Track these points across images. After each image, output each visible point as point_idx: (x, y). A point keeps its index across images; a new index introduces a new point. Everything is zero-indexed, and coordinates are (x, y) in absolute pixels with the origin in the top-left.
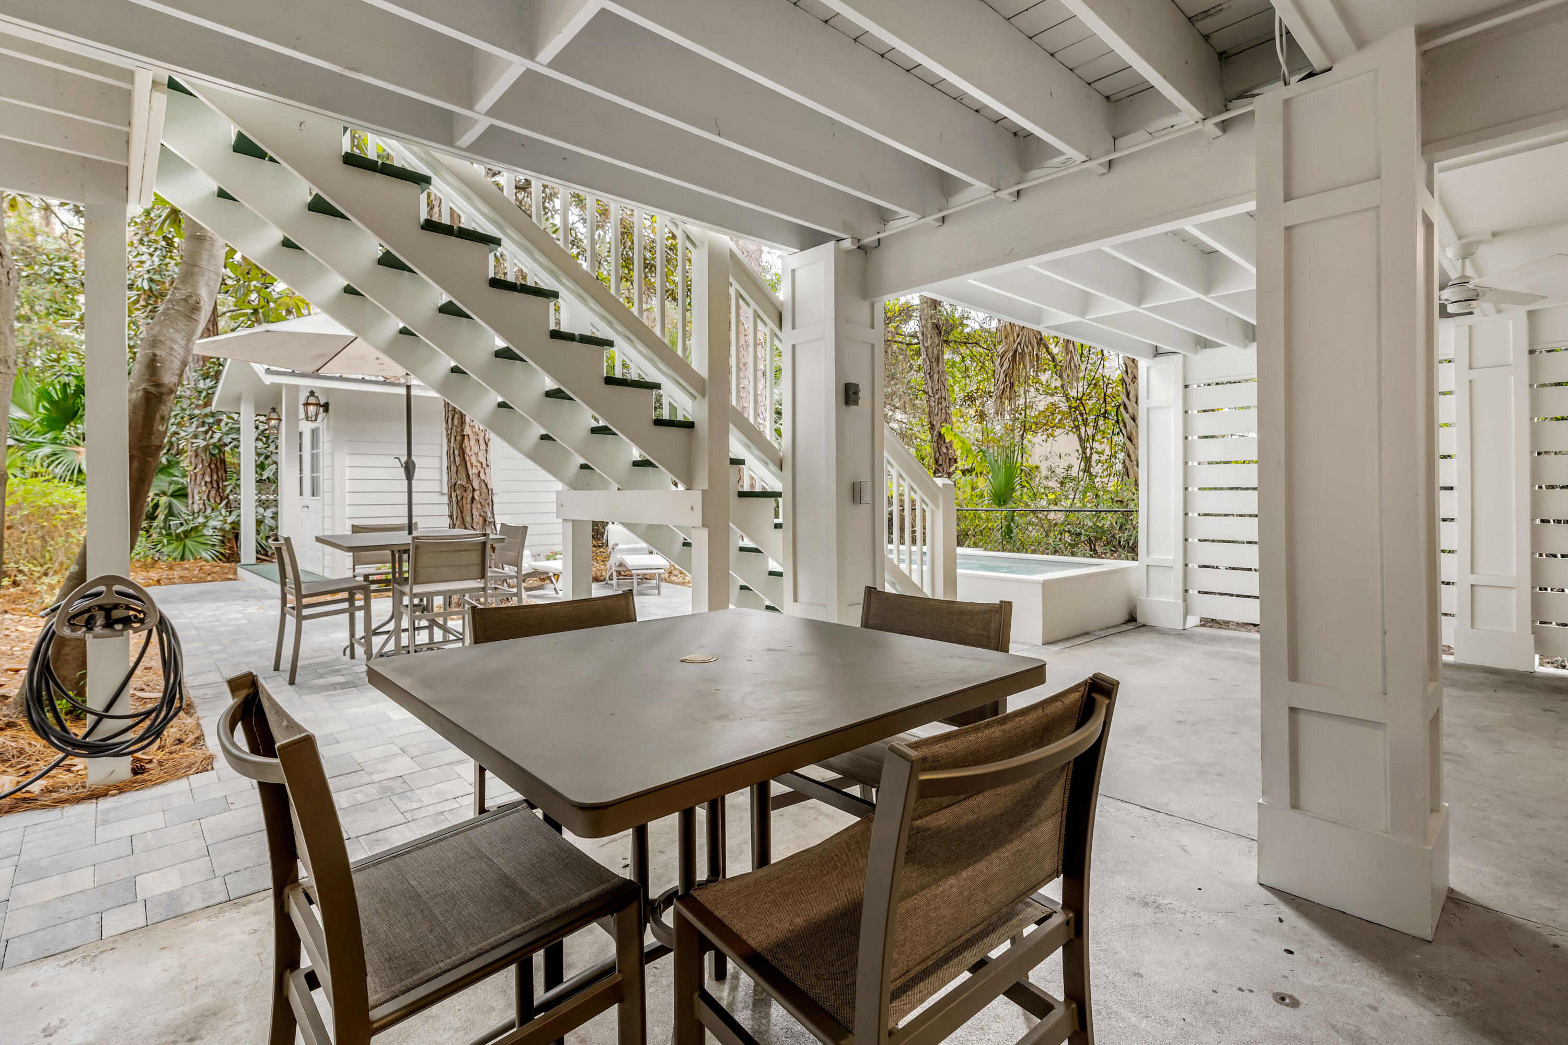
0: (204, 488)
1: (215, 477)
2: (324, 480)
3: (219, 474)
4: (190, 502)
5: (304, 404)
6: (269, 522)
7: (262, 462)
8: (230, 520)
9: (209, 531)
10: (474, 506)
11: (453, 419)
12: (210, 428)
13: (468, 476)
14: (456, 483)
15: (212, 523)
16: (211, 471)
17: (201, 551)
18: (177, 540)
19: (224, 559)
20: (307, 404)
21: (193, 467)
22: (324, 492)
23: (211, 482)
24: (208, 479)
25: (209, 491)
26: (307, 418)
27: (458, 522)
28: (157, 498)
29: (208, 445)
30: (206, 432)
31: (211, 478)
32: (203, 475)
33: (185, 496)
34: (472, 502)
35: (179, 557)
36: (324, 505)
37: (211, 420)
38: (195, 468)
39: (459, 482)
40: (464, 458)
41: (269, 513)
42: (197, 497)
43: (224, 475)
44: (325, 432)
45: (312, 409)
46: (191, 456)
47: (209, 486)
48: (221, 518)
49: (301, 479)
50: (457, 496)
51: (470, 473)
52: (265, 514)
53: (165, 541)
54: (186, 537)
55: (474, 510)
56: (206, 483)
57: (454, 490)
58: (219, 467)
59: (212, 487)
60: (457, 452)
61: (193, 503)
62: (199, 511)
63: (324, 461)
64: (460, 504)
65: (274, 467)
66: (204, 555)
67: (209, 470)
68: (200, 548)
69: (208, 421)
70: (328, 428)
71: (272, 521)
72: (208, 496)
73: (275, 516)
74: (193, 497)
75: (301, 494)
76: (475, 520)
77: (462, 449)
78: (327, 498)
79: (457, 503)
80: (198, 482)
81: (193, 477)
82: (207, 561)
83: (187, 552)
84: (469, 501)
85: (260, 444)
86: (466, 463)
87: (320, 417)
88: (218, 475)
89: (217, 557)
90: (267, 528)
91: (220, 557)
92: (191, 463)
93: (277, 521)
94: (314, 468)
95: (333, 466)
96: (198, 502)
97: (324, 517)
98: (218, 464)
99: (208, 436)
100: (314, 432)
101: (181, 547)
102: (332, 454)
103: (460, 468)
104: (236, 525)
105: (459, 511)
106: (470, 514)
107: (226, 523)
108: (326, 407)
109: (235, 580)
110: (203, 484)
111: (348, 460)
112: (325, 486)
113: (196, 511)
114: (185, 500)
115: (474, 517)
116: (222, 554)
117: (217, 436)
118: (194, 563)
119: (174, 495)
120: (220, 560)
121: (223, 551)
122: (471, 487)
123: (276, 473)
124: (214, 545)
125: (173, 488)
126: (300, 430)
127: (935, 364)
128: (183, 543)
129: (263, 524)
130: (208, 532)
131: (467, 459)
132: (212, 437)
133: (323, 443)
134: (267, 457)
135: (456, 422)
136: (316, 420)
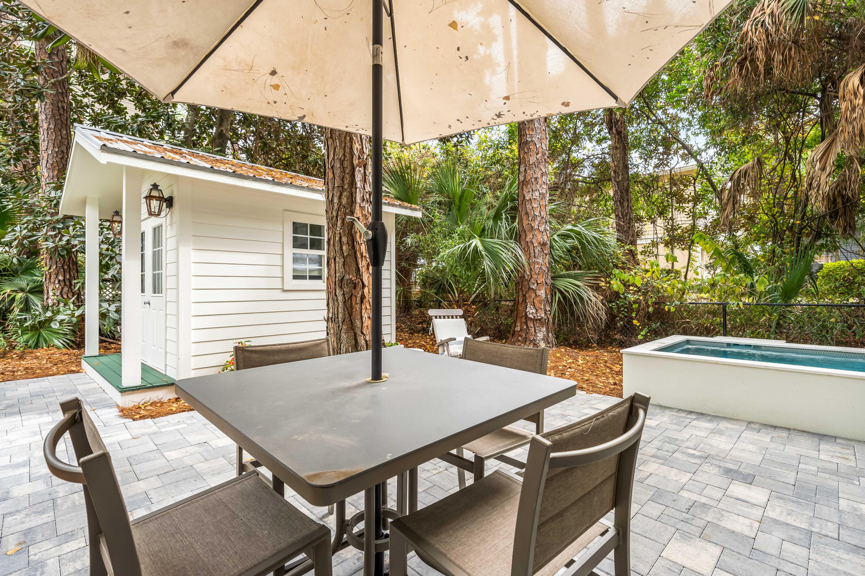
0: (57, 286)
1: (68, 277)
2: (166, 277)
3: (72, 273)
4: (46, 297)
5: (146, 198)
6: (113, 315)
7: (107, 262)
8: (77, 313)
9: (56, 324)
10: (363, 307)
11: (340, 198)
12: (60, 233)
13: (358, 269)
14: (343, 278)
15: (60, 317)
16: (64, 271)
17: (54, 339)
18: (31, 330)
19: (74, 346)
20: (149, 197)
21: (48, 268)
22: (166, 289)
23: (64, 280)
24: (61, 278)
25: (62, 288)
26: (151, 214)
27: (344, 327)
28: (14, 294)
29: (56, 247)
30: (56, 236)
31: (64, 277)
32: (57, 275)
33: (41, 292)
34: (362, 302)
35: (33, 346)
36: (166, 302)
37: (61, 226)
38: (50, 269)
39: (347, 277)
40: (353, 247)
41: (113, 308)
42: (51, 293)
43: (76, 274)
44: (169, 227)
45: (155, 203)
46: (46, 258)
47: (62, 284)
48: (69, 312)
49: (143, 276)
50: (344, 294)
51: (360, 266)
52: (109, 309)
53: (20, 332)
54: (41, 327)
55: (363, 311)
56: (59, 281)
57: (341, 287)
58: (72, 268)
59: (65, 284)
60: (344, 239)
61: (47, 299)
62: (53, 305)
63: (168, 257)
64: (348, 304)
65: (117, 266)
66: (56, 342)
67: (62, 270)
68: (53, 336)
69: (58, 226)
70: (171, 224)
71: (116, 315)
72: (61, 292)
73: (118, 311)
74: (48, 293)
75: (143, 291)
76: (365, 325)
77: (352, 235)
78: (171, 295)
79: (345, 302)
80: (52, 281)
81: (48, 276)
82: (58, 348)
83: (42, 340)
84: (358, 299)
85: (105, 247)
86: (355, 253)
87: (163, 214)
88: (70, 274)
89: (68, 344)
90: (112, 321)
91: (71, 344)
92: (46, 264)
93: (120, 315)
94: (157, 263)
95: (177, 262)
96: (52, 298)
97: (166, 315)
98: (71, 265)
99: (57, 239)
100: (157, 231)
101: (36, 336)
102: (177, 249)
103: (348, 260)
104: (82, 318)
105: (347, 312)
106: (359, 317)
107: (73, 316)
108: (170, 202)
109: (78, 372)
110: (57, 282)
111: (195, 256)
112: (168, 283)
113: (50, 305)
114: (42, 296)
115: (364, 320)
116: (73, 342)
117: (65, 239)
118: (46, 351)
119: (31, 291)
120: (71, 347)
121: (73, 339)
122: (361, 283)
123: (119, 273)
124: (66, 334)
125: (31, 285)
126: (143, 229)
127: (625, 194)
128: (38, 333)
129: (107, 318)
130: (55, 326)
131: (357, 248)
132: (60, 240)
133: (166, 239)
134: (111, 258)
135: (344, 201)
136: (159, 214)
